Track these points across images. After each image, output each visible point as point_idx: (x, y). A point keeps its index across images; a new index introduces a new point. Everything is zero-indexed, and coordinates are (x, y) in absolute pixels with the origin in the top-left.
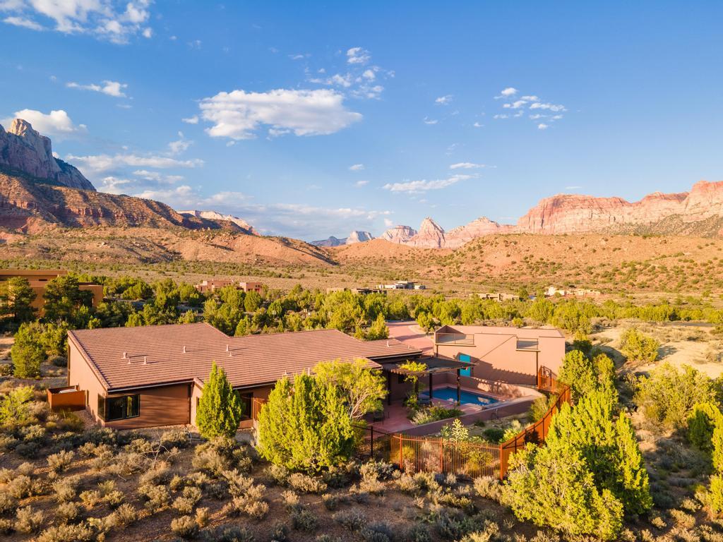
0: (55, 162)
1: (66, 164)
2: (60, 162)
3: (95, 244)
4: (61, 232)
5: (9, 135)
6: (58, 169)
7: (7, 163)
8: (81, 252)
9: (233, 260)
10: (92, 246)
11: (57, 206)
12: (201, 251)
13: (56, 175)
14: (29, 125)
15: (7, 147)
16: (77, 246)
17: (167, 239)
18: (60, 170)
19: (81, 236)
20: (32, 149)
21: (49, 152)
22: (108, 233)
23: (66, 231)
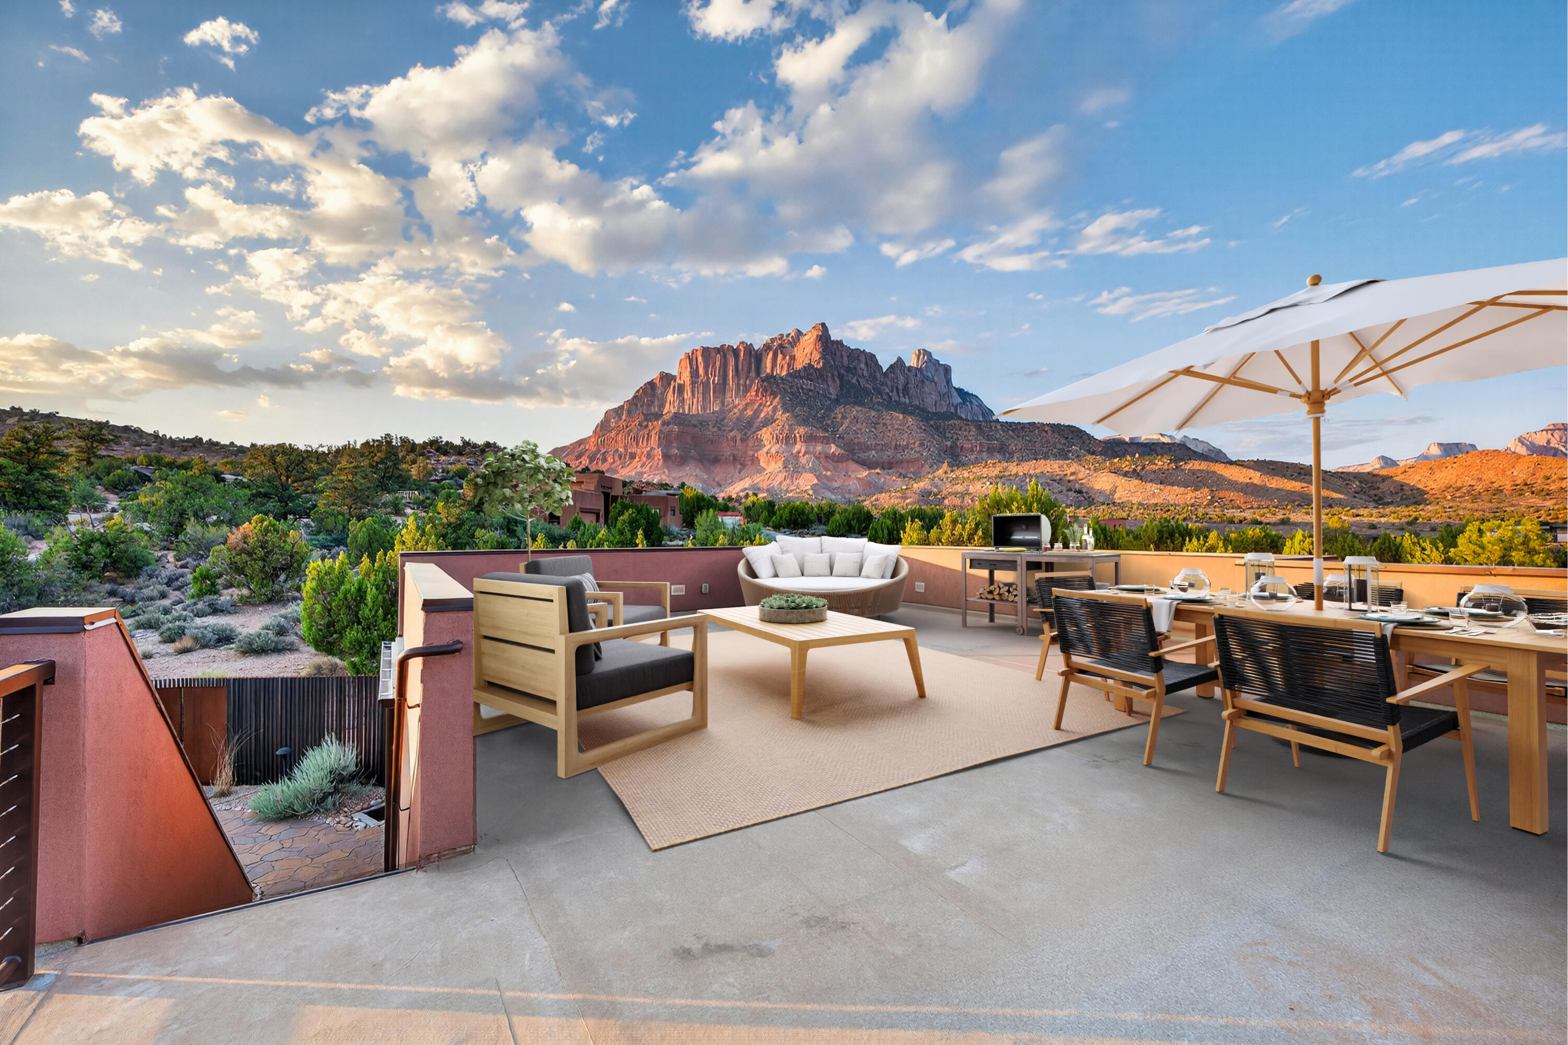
0: (955, 394)
1: (967, 393)
2: (960, 391)
3: (978, 485)
4: (946, 473)
5: (910, 368)
6: (957, 400)
7: (907, 401)
8: (963, 495)
9: (1171, 499)
10: (977, 488)
11: (949, 443)
12: (1120, 489)
13: (956, 409)
14: (929, 354)
15: (908, 383)
16: (959, 488)
17: (1072, 474)
18: (960, 400)
19: (966, 475)
20: (932, 381)
21: (949, 381)
22: (995, 472)
23: (952, 471)
